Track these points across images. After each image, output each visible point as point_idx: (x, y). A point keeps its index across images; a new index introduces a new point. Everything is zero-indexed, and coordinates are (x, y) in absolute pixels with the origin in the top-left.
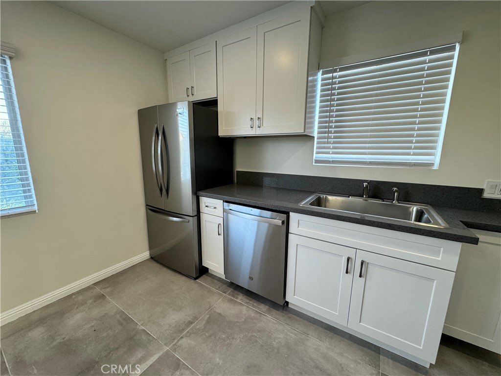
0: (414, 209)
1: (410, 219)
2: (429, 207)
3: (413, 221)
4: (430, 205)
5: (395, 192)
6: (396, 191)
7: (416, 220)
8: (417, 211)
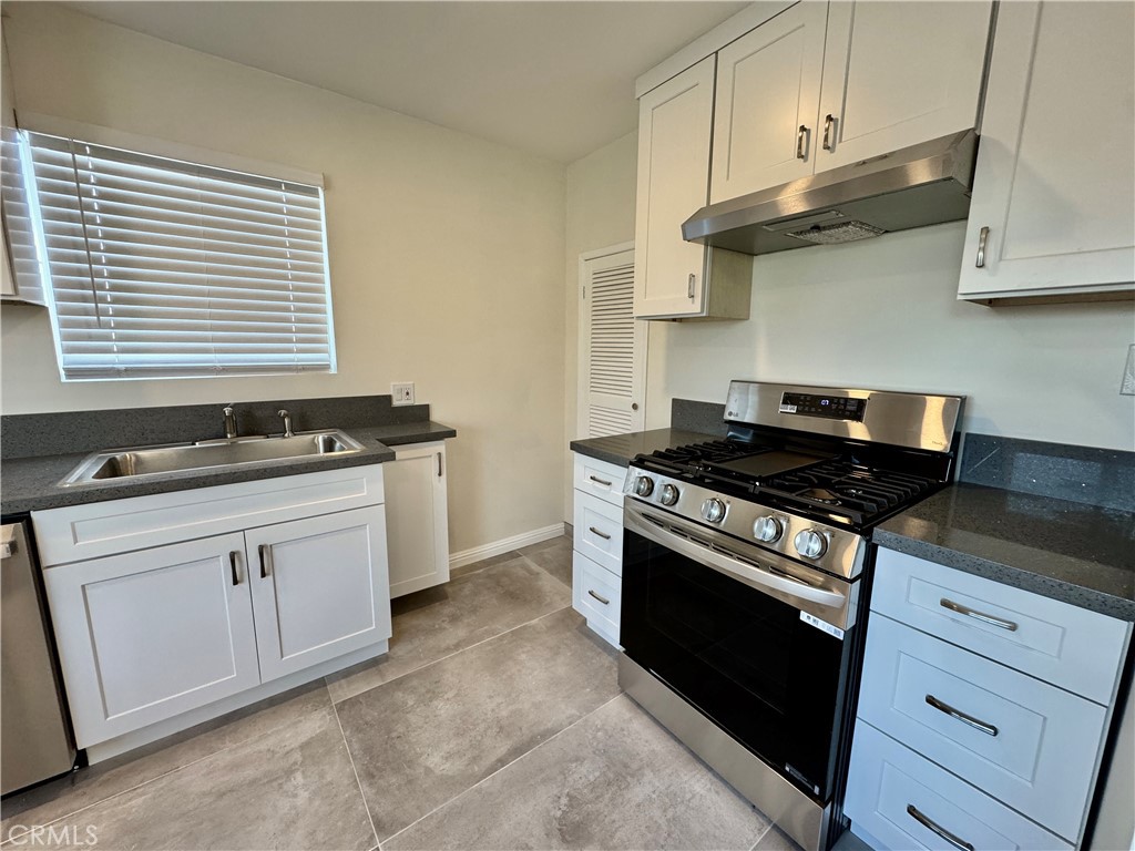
0: (320, 439)
1: (317, 451)
2: (338, 432)
3: (321, 453)
4: (341, 428)
5: (284, 418)
6: (285, 415)
7: (326, 451)
8: (325, 441)
